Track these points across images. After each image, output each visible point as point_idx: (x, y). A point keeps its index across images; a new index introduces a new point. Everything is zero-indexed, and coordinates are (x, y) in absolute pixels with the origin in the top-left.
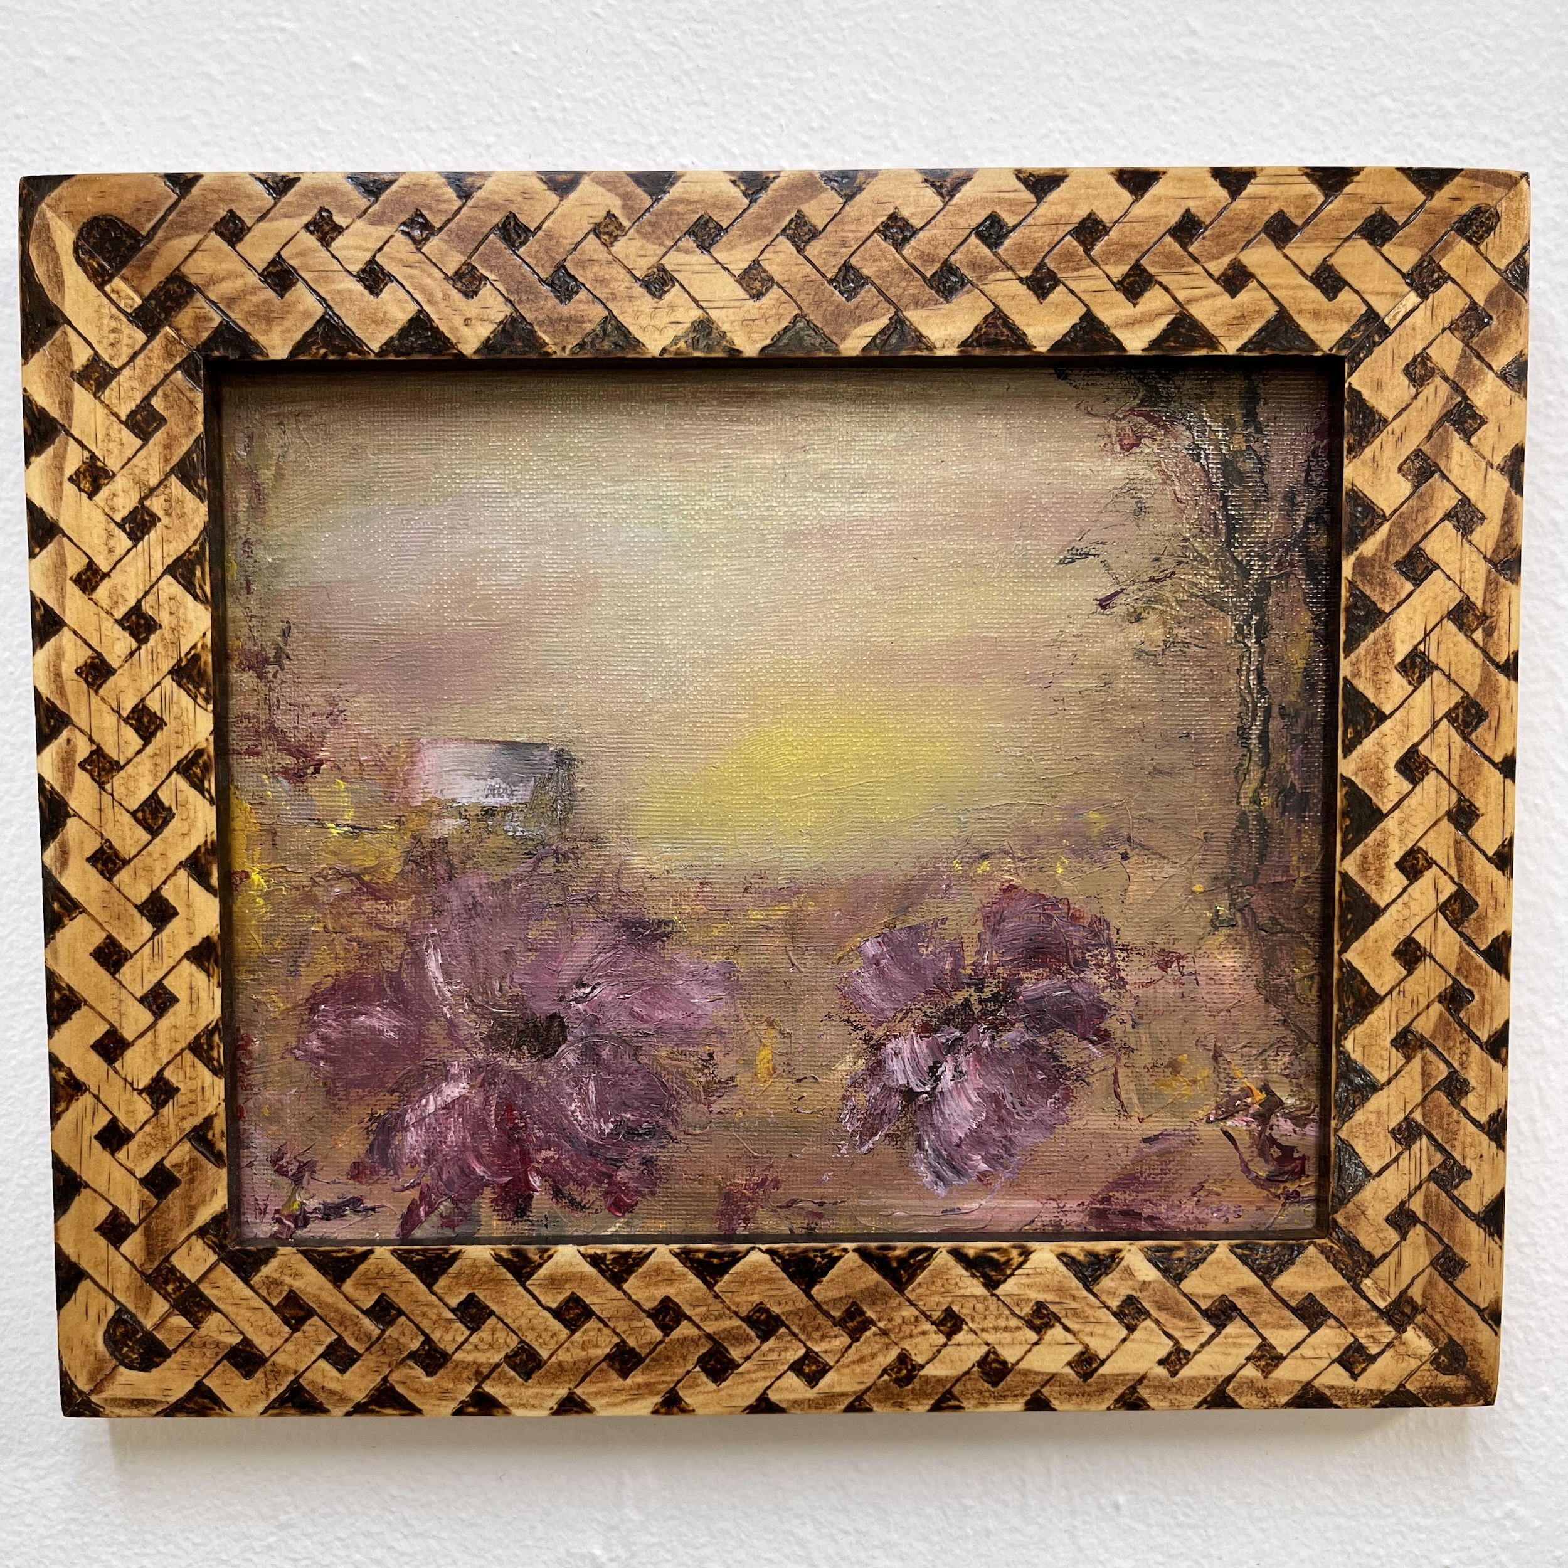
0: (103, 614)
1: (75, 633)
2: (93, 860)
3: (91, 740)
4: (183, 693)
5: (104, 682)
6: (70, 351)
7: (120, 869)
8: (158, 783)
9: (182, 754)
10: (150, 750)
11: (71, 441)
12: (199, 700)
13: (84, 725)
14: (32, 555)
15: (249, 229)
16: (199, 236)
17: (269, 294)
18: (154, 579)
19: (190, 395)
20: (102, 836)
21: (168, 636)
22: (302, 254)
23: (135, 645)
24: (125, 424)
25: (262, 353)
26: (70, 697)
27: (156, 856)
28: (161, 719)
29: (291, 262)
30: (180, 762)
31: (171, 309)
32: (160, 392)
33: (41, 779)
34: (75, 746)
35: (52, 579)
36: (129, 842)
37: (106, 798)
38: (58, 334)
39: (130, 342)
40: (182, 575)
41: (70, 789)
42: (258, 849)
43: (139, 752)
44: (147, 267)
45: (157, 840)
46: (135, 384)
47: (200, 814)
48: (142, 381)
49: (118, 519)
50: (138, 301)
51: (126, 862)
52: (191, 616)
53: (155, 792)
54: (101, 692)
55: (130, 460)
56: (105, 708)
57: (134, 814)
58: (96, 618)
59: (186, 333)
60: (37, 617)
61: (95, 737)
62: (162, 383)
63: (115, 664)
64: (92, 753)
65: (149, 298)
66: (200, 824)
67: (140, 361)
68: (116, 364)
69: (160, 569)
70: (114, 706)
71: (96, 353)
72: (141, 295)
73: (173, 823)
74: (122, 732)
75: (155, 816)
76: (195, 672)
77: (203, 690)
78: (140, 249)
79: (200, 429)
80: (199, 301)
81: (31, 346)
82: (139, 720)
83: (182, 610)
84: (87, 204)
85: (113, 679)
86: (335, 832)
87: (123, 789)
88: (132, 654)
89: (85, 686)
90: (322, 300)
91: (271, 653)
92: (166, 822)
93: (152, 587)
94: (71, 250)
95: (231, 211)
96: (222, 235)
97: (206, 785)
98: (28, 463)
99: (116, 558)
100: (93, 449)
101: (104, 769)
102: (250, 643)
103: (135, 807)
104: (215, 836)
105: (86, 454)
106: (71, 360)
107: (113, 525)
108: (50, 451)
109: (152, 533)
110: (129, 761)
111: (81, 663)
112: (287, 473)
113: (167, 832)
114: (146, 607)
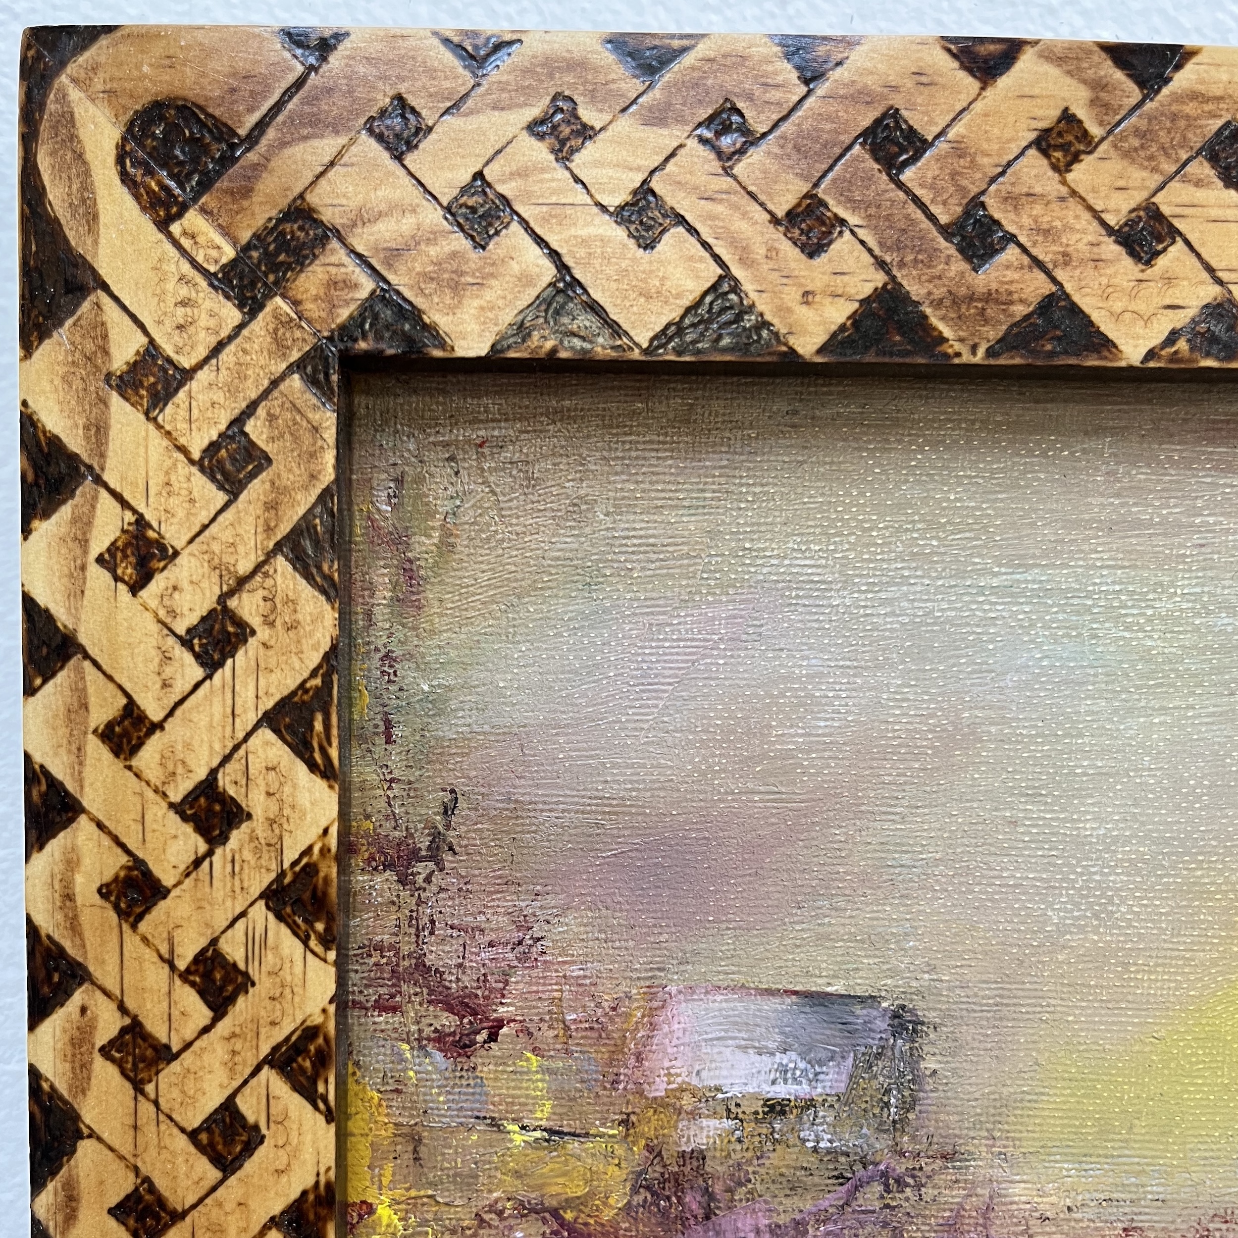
0: (150, 794)
1: (100, 825)
2: (119, 1212)
3: (122, 1009)
4: (285, 931)
5: (147, 910)
6: (105, 337)
7: (166, 1227)
8: (236, 1084)
9: (279, 1035)
10: (224, 1026)
11: (104, 494)
12: (313, 943)
13: (110, 981)
14: (30, 691)
15: (430, 129)
16: (342, 140)
17: (461, 242)
18: (240, 735)
19: (315, 417)
20: (136, 1170)
21: (262, 831)
22: (522, 173)
23: (203, 847)
24: (199, 464)
25: (443, 345)
26: (88, 934)
27: (229, 1206)
28: (246, 975)
29: (501, 189)
30: (275, 1049)
31: (289, 267)
32: (261, 412)
33: (34, 1074)
34: (95, 1019)
35: (63, 731)
36: (184, 1182)
37: (146, 1109)
38: (86, 306)
39: (212, 323)
40: (288, 727)
41: (84, 1092)
42: (389, 1169)
43: (206, 1030)
44: (246, 192)
45: (232, 1180)
46: (218, 396)
47: (308, 1138)
48: (231, 391)
49: (181, 630)
50: (229, 253)
51: (177, 1216)
52: (304, 799)
53: (231, 1098)
54: (143, 926)
55: (205, 527)
56: (149, 955)
57: (193, 1135)
58: (137, 800)
59: (312, 309)
60: (35, 793)
61: (130, 1004)
62: (265, 394)
63: (168, 879)
64: (124, 1031)
65: (247, 248)
66: (308, 1155)
67: (228, 356)
68: (186, 362)
69: (252, 718)
70: (164, 950)
71: (152, 341)
72: (234, 243)
73: (261, 1152)
74: (175, 996)
75: (229, 1141)
76: (307, 895)
77: (320, 927)
78: (235, 160)
79: (329, 475)
80: (336, 253)
81: (37, 326)
82: (207, 976)
83: (287, 789)
84: (143, 77)
85: (162, 905)
86: (518, 1138)
87: (175, 1093)
88: (197, 863)
89: (113, 916)
90: (554, 255)
91: (423, 843)
92: (249, 1149)
93: (236, 748)
94: (111, 159)
95: (399, 98)
96: (380, 138)
97: (321, 1089)
98: (26, 531)
99: (177, 698)
100: (141, 509)
101: (143, 1059)
102: (389, 825)
103: (196, 1124)
104: (332, 1174)
105: (129, 517)
106: (106, 352)
107: (171, 641)
108: (65, 512)
109: (240, 655)
110: (188, 1045)
111: (108, 877)
112: (461, 543)
113: (250, 1166)
114: (225, 781)
